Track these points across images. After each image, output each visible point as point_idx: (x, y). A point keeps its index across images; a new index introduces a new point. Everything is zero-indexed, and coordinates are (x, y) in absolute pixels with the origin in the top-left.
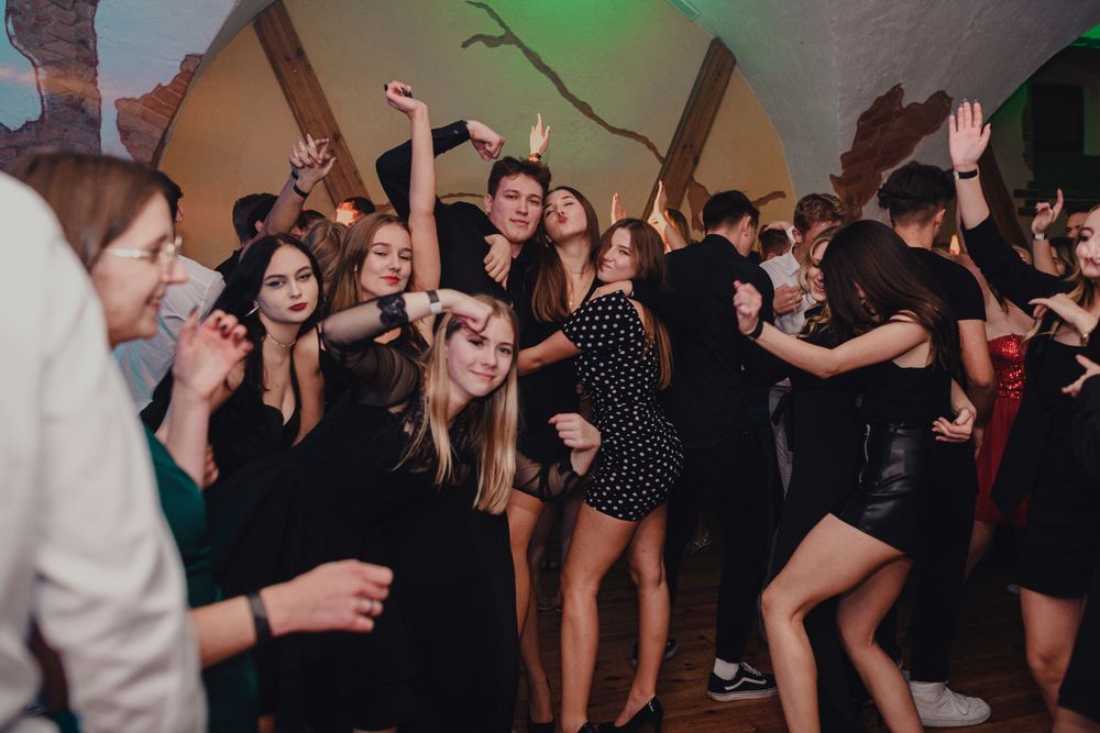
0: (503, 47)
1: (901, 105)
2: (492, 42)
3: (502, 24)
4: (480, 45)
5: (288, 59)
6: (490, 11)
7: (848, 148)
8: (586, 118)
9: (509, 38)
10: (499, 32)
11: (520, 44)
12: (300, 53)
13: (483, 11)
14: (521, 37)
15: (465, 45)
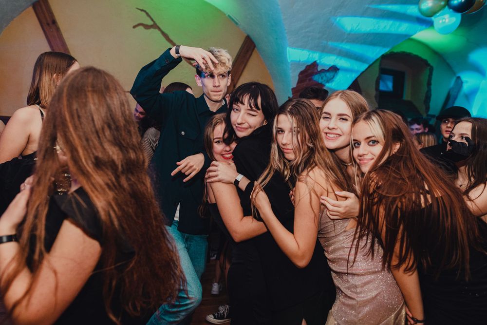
0: (152, 30)
1: (317, 70)
2: (147, 27)
3: (152, 20)
4: (141, 28)
5: (48, 24)
6: (147, 14)
7: (294, 85)
8: (187, 64)
9: (155, 26)
10: (150, 23)
11: (160, 29)
12: (54, 22)
13: (144, 14)
14: (160, 26)
15: (134, 27)
